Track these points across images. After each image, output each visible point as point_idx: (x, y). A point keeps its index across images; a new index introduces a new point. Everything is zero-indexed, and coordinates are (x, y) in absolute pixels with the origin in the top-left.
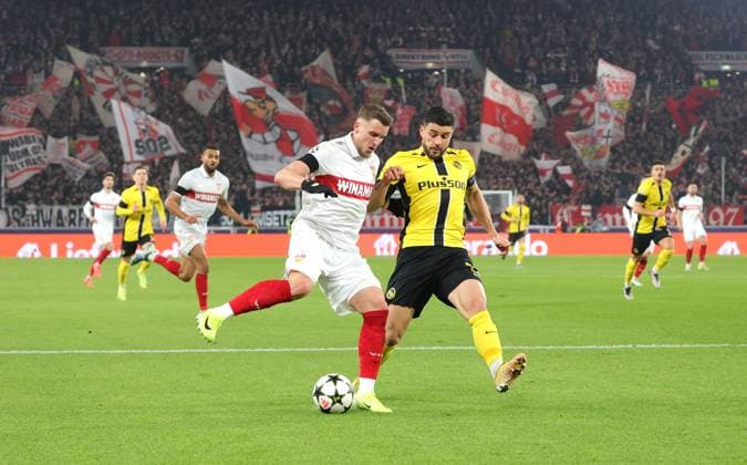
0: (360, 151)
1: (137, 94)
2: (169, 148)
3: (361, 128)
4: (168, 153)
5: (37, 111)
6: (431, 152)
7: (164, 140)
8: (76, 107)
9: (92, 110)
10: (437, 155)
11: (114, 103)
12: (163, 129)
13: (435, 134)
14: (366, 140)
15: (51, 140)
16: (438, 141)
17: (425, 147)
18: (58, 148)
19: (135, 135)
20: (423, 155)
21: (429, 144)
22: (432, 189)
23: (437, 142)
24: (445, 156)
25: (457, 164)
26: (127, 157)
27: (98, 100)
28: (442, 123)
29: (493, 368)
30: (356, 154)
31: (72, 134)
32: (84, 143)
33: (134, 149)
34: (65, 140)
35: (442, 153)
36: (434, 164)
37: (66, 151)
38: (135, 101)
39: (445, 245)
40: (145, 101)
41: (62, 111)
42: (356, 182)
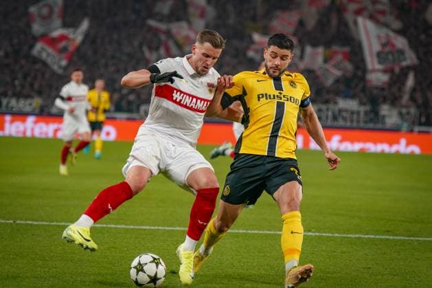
0: (196, 69)
1: (383, 13)
2: (405, 59)
3: (197, 50)
4: (404, 64)
5: (301, 23)
6: (271, 71)
7: (401, 52)
8: (334, 22)
9: (346, 25)
10: (277, 74)
11: (360, 20)
12: (400, 42)
13: (275, 56)
14: (200, 60)
15: (309, 49)
16: (277, 61)
17: (266, 66)
18: (314, 56)
19: (377, 47)
20: (264, 73)
21: (269, 64)
22: (269, 100)
23: (276, 63)
24: (283, 77)
25: (292, 84)
26: (370, 66)
27: (349, 17)
28: (281, 46)
29: (288, 267)
30: (192, 71)
31: (327, 45)
32: (336, 53)
33: (376, 60)
34: (320, 50)
35: (281, 73)
36: (272, 81)
37: (320, 59)
38: (382, 18)
39: (276, 156)
40: (389, 19)
41: (322, 24)
42: (190, 95)
